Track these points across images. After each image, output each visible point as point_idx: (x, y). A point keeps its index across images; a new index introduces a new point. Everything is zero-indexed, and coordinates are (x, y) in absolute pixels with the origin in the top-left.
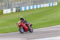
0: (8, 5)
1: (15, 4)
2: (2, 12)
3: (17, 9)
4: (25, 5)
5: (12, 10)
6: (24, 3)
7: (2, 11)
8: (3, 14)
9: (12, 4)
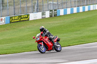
0: (37, 6)
1: (48, 5)
2: (27, 18)
3: (51, 12)
4: (65, 6)
5: (43, 14)
6: (62, 3)
7: (28, 15)
8: (28, 20)
9: (44, 4)
